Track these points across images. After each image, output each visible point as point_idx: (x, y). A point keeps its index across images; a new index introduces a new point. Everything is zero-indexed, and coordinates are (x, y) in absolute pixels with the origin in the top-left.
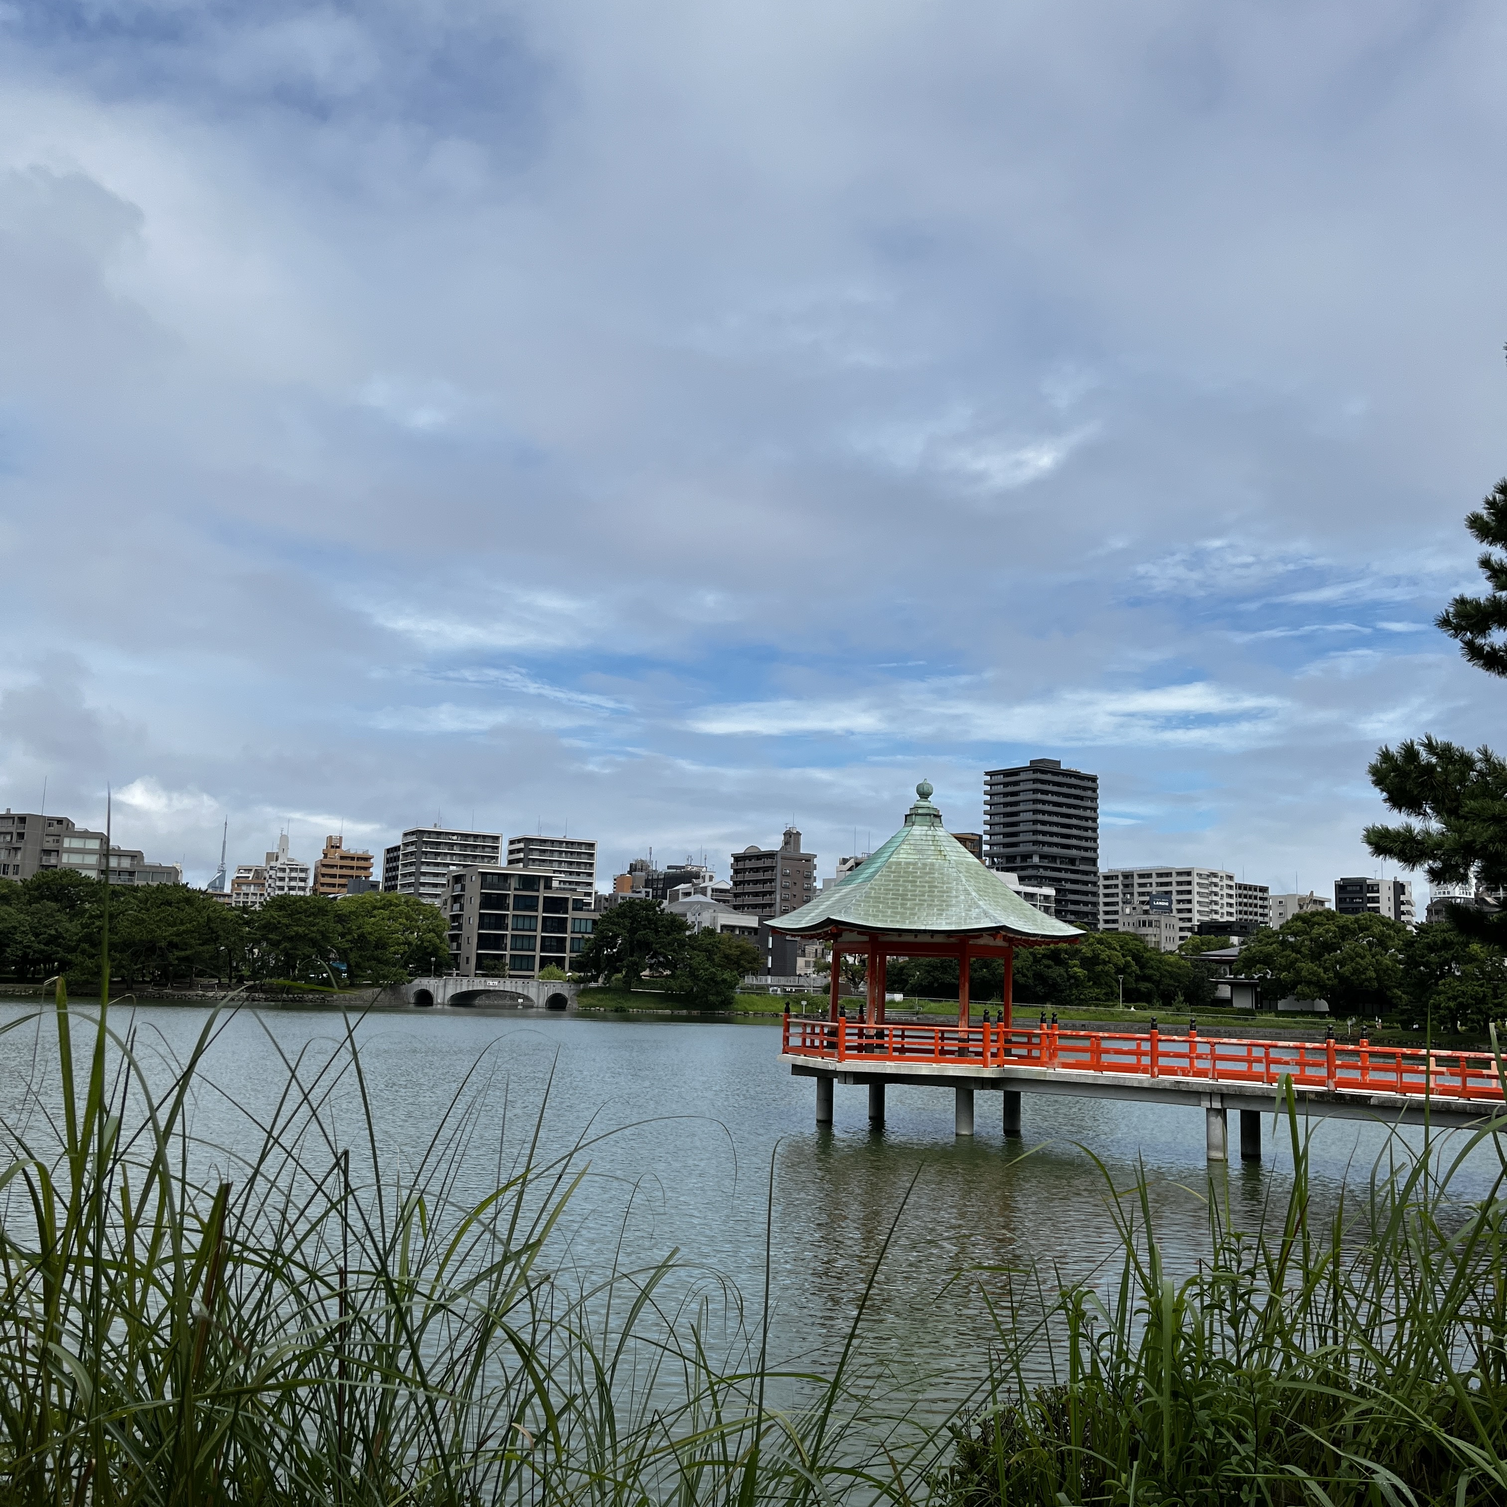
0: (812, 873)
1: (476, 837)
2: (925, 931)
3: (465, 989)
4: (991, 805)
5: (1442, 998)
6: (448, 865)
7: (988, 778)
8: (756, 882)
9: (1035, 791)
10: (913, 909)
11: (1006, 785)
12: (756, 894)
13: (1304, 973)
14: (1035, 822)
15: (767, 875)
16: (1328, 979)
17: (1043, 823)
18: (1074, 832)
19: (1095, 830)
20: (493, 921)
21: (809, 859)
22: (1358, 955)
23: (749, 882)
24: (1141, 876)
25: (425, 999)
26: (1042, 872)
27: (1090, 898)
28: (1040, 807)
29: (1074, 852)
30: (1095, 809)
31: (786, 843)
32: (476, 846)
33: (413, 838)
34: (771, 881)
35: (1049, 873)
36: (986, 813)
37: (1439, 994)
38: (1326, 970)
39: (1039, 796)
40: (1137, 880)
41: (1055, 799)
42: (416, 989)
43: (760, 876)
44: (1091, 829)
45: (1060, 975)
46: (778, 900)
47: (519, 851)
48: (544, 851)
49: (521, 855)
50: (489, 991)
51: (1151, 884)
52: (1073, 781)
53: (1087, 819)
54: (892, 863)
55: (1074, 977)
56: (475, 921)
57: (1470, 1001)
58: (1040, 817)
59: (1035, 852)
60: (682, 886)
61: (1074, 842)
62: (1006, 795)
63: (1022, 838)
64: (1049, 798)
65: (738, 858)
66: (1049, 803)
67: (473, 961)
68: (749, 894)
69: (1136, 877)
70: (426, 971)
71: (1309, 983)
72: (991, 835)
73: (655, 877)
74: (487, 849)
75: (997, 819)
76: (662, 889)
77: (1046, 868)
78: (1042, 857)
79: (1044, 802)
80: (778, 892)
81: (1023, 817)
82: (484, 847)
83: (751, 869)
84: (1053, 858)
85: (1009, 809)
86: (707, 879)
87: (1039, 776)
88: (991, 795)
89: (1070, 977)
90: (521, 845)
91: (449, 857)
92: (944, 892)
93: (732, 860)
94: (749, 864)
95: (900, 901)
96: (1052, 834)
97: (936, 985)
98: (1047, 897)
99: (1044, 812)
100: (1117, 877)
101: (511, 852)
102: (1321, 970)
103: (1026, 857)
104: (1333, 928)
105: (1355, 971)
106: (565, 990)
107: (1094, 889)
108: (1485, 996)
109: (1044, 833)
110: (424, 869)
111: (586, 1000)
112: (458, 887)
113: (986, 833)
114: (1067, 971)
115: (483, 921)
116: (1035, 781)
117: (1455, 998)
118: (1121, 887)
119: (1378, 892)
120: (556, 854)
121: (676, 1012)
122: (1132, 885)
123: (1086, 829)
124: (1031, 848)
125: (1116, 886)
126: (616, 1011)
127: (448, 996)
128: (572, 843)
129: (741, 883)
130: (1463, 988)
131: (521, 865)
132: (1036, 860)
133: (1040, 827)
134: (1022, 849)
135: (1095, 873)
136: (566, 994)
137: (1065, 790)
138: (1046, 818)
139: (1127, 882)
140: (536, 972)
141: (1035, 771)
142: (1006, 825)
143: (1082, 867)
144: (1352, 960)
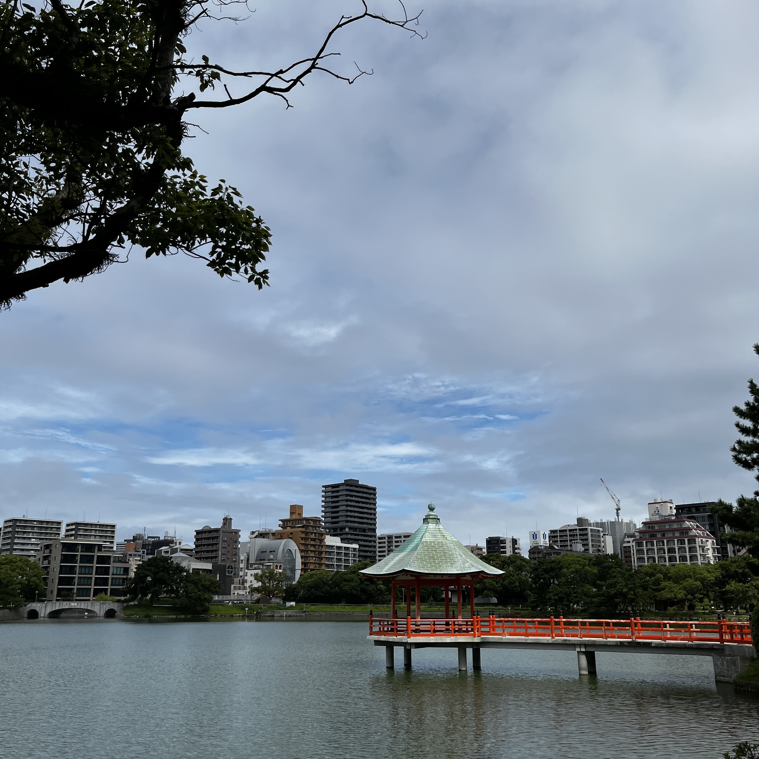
0: (238, 539)
1: (48, 522)
2: (447, 574)
3: (57, 608)
4: (325, 503)
5: (551, 595)
6: (30, 538)
7: (324, 489)
8: (208, 545)
9: (347, 495)
10: (439, 564)
11: (333, 492)
12: (208, 552)
13: (487, 585)
14: (347, 511)
15: (215, 541)
16: (498, 587)
17: (351, 511)
18: (365, 516)
19: (375, 514)
20: (68, 569)
21: (237, 532)
22: (511, 575)
23: (204, 545)
24: (396, 537)
25: (33, 615)
26: (349, 536)
27: (372, 549)
28: (349, 503)
29: (365, 526)
30: (375, 504)
31: (224, 524)
32: (47, 528)
33: (11, 524)
34: (216, 544)
35: (353, 537)
36: (322, 506)
37: (550, 593)
38: (497, 583)
39: (349, 498)
40: (394, 540)
41: (356, 499)
42: (28, 610)
43: (210, 542)
44: (373, 514)
45: (373, 589)
46: (220, 554)
47: (72, 530)
48: (87, 530)
49: (73, 532)
50: (72, 608)
51: (401, 541)
52: (365, 490)
53: (371, 509)
54: (423, 542)
55: (380, 590)
56: (57, 570)
57: (564, 596)
58: (349, 508)
59: (347, 526)
60: (164, 548)
61: (365, 521)
62: (333, 497)
63: (340, 519)
64: (354, 498)
65: (198, 532)
66: (353, 501)
67: (55, 592)
68: (204, 551)
69: (394, 538)
70: (32, 599)
71: (490, 589)
72: (325, 518)
73: (147, 543)
74: (53, 529)
75: (328, 510)
76: (151, 549)
77: (352, 534)
78: (350, 528)
79: (351, 501)
80: (220, 550)
81: (341, 508)
82: (52, 528)
83: (206, 538)
84: (355, 529)
85: (334, 505)
86: (178, 543)
87: (348, 488)
88: (325, 497)
89: (378, 590)
90: (74, 527)
91: (31, 534)
92: (451, 555)
93: (195, 533)
94: (204, 536)
95: (432, 560)
96: (355, 517)
97: (312, 597)
98: (354, 549)
99: (351, 506)
100: (385, 538)
101: (67, 531)
102: (495, 583)
103: (342, 528)
104: (499, 562)
105: (510, 583)
106: (115, 606)
107: (374, 544)
108: (570, 593)
109: (351, 517)
110: (16, 541)
111: (129, 612)
112: (48, 551)
113: (322, 516)
114: (376, 587)
115: (62, 570)
116: (347, 490)
117: (557, 595)
118: (387, 543)
119: (505, 543)
120: (93, 531)
121: (178, 616)
122: (392, 542)
123: (371, 514)
124: (345, 524)
125: (384, 543)
126: (146, 617)
127: (47, 612)
128: (103, 525)
129: (200, 545)
130: (561, 589)
131: (73, 538)
132: (347, 530)
133: (349, 513)
134: (340, 524)
135: (375, 536)
136: (116, 609)
137: (360, 495)
138: (352, 509)
139: (390, 540)
140: (91, 598)
141: (347, 485)
142: (333, 512)
143: (369, 534)
144: (508, 577)
